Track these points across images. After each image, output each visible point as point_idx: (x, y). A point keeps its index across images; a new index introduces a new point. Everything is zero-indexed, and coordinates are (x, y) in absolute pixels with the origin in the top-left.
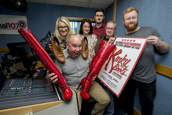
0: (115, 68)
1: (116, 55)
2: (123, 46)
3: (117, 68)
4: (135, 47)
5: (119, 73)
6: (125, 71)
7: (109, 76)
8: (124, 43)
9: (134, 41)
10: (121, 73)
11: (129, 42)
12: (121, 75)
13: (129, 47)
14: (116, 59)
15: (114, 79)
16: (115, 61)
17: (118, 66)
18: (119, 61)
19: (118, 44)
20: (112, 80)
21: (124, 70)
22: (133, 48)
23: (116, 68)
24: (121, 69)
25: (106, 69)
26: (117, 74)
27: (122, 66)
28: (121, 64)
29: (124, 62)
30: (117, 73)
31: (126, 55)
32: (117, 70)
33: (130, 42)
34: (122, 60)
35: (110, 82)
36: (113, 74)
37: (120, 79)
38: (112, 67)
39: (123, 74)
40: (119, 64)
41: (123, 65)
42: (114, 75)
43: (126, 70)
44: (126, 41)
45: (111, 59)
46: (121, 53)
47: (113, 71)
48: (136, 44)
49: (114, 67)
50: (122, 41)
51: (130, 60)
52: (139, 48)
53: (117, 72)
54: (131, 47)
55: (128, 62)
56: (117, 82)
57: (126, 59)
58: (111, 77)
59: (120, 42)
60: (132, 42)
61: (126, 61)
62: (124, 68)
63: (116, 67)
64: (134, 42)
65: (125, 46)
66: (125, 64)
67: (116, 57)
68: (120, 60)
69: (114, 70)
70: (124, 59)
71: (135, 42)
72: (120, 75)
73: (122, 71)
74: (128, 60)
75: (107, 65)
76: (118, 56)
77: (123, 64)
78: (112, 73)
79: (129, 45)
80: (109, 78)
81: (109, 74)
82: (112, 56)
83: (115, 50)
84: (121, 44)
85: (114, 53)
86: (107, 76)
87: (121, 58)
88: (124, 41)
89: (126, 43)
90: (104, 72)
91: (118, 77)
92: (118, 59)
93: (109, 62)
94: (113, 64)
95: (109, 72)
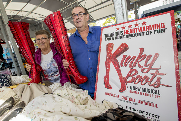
0: (130, 79)
1: (117, 56)
2: (125, 37)
3: (135, 76)
4: (153, 32)
5: (147, 86)
6: (159, 79)
7: (125, 98)
8: (123, 33)
9: (144, 23)
10: (152, 83)
11: (133, 27)
12: (155, 89)
13: (140, 34)
14: (122, 63)
15: (141, 102)
16: (122, 65)
17: (134, 72)
18: (132, 63)
19: (112, 38)
20: (136, 104)
21: (154, 77)
22: (148, 33)
23: (133, 78)
24: (146, 78)
25: (108, 86)
26: (143, 90)
27: (145, 71)
28: (140, 66)
29: (146, 62)
30: (142, 87)
31: (142, 50)
32: (137, 80)
33: (137, 27)
34: (137, 60)
35: (135, 110)
36: (131, 92)
37: (157, 97)
38: (121, 78)
39: (159, 85)
40: (134, 68)
41: (144, 67)
42: (136, 93)
43: (160, 76)
44: (127, 28)
45: (109, 65)
46: (127, 49)
47: (129, 85)
48: (152, 27)
49: (127, 77)
50: (118, 31)
51: (157, 55)
52: (163, 31)
53: (139, 85)
54: (145, 34)
55: (154, 60)
56: (153, 105)
57: (145, 56)
58: (130, 99)
59: (113, 34)
60: (140, 26)
61: (148, 60)
62: (152, 74)
63: (132, 76)
64: (144, 26)
65: (131, 36)
66: (151, 65)
67: (120, 59)
68: (132, 61)
69: (129, 82)
71: (148, 24)
72: (152, 88)
73: (152, 80)
74: (150, 56)
76: (125, 56)
77: (146, 65)
78: (128, 89)
79: (138, 32)
80: (128, 103)
81: (121, 95)
82: (111, 60)
83: (111, 49)
84: (118, 36)
85: (111, 54)
86: (119, 100)
87: (134, 58)
88: (121, 30)
89: (128, 32)
90: (107, 94)
91: (149, 95)
92: (127, 60)
93: (108, 71)
94: (119, 73)
95: (121, 91)
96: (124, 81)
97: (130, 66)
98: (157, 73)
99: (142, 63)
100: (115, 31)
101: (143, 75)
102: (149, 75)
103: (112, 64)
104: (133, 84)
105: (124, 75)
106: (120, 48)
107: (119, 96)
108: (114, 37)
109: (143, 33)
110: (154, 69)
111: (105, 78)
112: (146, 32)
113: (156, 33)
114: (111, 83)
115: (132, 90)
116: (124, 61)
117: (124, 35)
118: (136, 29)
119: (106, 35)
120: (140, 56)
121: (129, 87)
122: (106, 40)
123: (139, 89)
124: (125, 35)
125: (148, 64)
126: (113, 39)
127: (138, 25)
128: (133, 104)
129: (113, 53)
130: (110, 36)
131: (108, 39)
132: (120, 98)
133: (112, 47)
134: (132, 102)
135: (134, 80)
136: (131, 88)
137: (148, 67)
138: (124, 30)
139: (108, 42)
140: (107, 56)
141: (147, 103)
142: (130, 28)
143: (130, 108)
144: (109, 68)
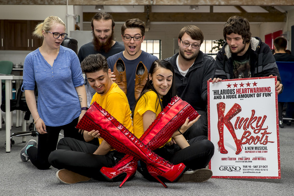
0: (244, 140)
1: (231, 118)
2: (237, 96)
3: (249, 138)
4: (262, 95)
5: (258, 145)
6: (267, 137)
7: (241, 159)
8: (235, 91)
9: (255, 84)
10: (262, 142)
11: (245, 86)
12: (264, 146)
13: (251, 96)
14: (236, 125)
15: (255, 159)
16: (236, 128)
17: (247, 134)
18: (245, 125)
19: (222, 96)
20: (251, 162)
21: (263, 136)
22: (258, 96)
23: (248, 139)
24: (258, 137)
26: (256, 148)
27: (257, 131)
28: (252, 128)
29: (257, 124)
30: (254, 146)
31: (253, 111)
32: (251, 141)
33: (248, 87)
34: (249, 122)
35: (250, 167)
36: (246, 152)
37: (266, 152)
39: (267, 142)
40: (248, 130)
41: (256, 128)
42: (250, 152)
43: (267, 135)
44: (239, 87)
45: (223, 128)
46: (240, 110)
47: (244, 146)
48: (261, 89)
49: (242, 139)
50: (229, 88)
51: (265, 117)
52: (270, 95)
53: (252, 145)
54: (256, 95)
55: (264, 121)
56: (263, 159)
57: (256, 118)
58: (246, 159)
59: (223, 92)
60: (252, 86)
61: (258, 121)
62: (262, 134)
63: (246, 138)
64: (255, 87)
65: (243, 96)
66: (261, 126)
67: (233, 121)
68: (246, 123)
69: (244, 143)
70: (253, 118)
71: (258, 86)
72: (262, 145)
73: (262, 139)
74: (260, 118)
75: (221, 143)
76: (238, 118)
77: (257, 127)
78: (243, 150)
79: (250, 93)
80: (245, 163)
81: (237, 157)
82: (224, 122)
83: (223, 110)
84: (230, 94)
85: (223, 115)
86: (236, 162)
87: (247, 119)
88: (232, 87)
89: (240, 91)
90: (223, 159)
91: (260, 152)
92: (240, 122)
93: (221, 135)
94: (234, 136)
95: (237, 153)
96: (239, 144)
97: (244, 128)
98: (266, 133)
99: (254, 125)
100: (226, 88)
101: (255, 135)
102: (260, 135)
103: (225, 127)
104: (247, 145)
105: (239, 137)
106: (232, 109)
107: (235, 159)
108: (225, 96)
109: (254, 94)
110: (263, 129)
111: (219, 143)
112: (256, 94)
113: (265, 96)
114: (226, 148)
115: (247, 150)
116: (238, 123)
117: (236, 94)
118: (248, 89)
119: (216, 92)
120: (252, 118)
121: (244, 148)
122: (215, 98)
123: (253, 148)
124: (238, 95)
125: (259, 125)
126: (224, 98)
127: (250, 85)
128: (248, 163)
129: (225, 114)
130: (220, 93)
131: (218, 98)
132: (237, 160)
133: (224, 107)
134: (247, 161)
135: (248, 142)
136: (246, 149)
137: (259, 128)
138: (235, 88)
139: (219, 101)
140: (219, 118)
141: (259, 159)
142: (242, 87)
143: (246, 167)
144: (223, 132)
